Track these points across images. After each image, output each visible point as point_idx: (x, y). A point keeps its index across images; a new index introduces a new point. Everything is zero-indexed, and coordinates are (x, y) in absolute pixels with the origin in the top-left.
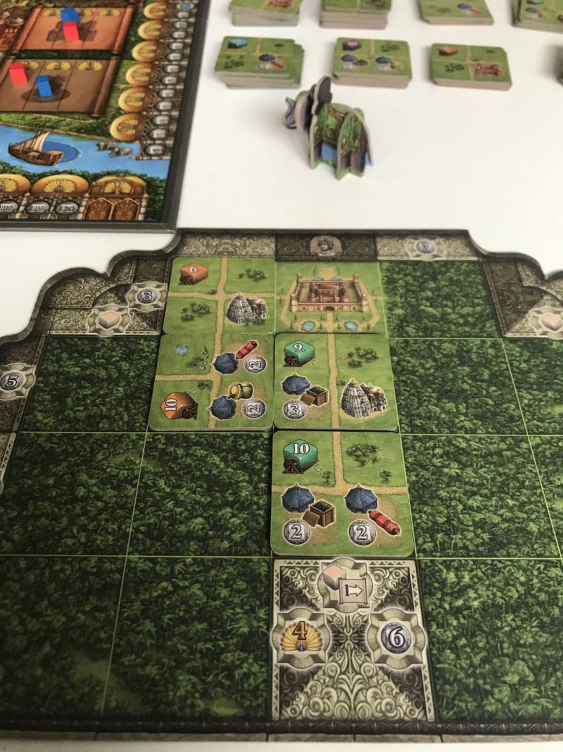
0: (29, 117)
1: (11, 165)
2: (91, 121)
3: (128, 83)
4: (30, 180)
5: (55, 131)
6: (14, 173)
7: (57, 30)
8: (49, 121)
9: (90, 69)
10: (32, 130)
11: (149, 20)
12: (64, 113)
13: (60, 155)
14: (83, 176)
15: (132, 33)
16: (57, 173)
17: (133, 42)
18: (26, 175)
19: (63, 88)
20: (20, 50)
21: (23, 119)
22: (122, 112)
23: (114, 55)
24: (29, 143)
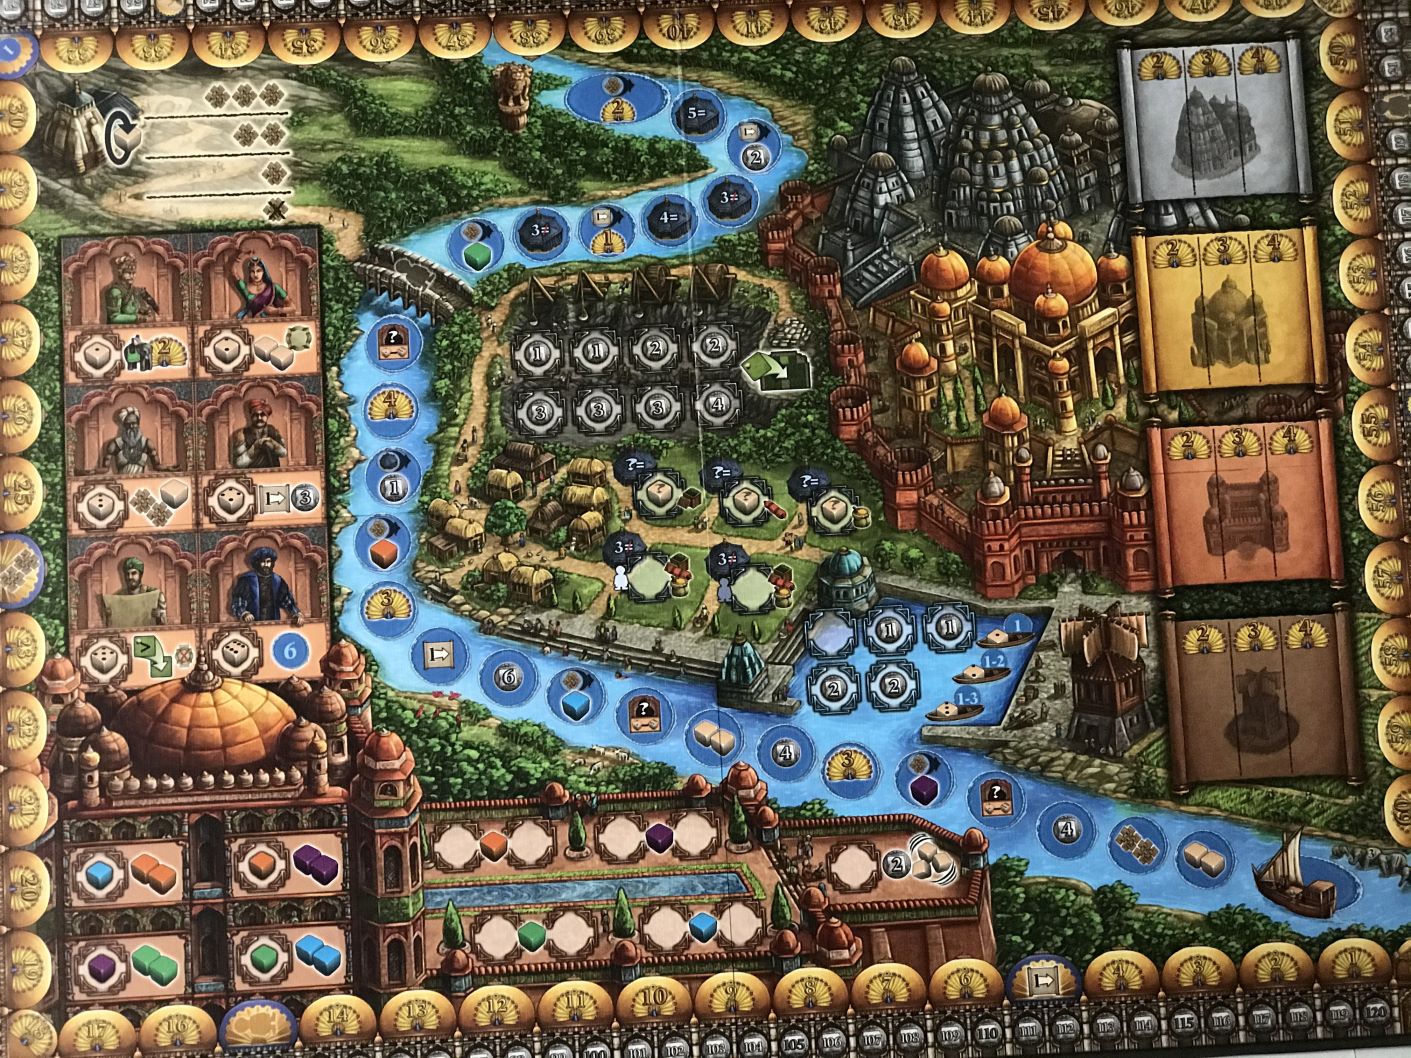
0: (1258, 794)
1: (1274, 920)
2: (1350, 800)
3: (1381, 687)
4: (1309, 952)
5: (1307, 828)
6: (1283, 940)
7: (1216, 512)
8: (1290, 805)
9: (1308, 644)
10: (1271, 831)
11: (1371, 464)
12: (1303, 778)
13: (1332, 889)
14: (1377, 936)
15: (1349, 517)
16: (1340, 934)
17: (1359, 548)
18: (1300, 941)
19: (1282, 708)
20: (1175, 589)
21: (1249, 800)
22: (1392, 772)
23: (1338, 596)
24: (1279, 861)
